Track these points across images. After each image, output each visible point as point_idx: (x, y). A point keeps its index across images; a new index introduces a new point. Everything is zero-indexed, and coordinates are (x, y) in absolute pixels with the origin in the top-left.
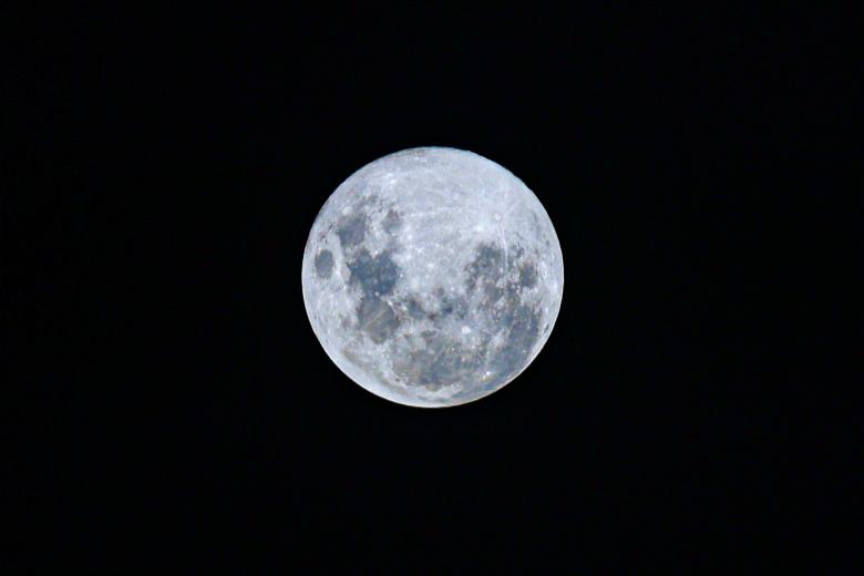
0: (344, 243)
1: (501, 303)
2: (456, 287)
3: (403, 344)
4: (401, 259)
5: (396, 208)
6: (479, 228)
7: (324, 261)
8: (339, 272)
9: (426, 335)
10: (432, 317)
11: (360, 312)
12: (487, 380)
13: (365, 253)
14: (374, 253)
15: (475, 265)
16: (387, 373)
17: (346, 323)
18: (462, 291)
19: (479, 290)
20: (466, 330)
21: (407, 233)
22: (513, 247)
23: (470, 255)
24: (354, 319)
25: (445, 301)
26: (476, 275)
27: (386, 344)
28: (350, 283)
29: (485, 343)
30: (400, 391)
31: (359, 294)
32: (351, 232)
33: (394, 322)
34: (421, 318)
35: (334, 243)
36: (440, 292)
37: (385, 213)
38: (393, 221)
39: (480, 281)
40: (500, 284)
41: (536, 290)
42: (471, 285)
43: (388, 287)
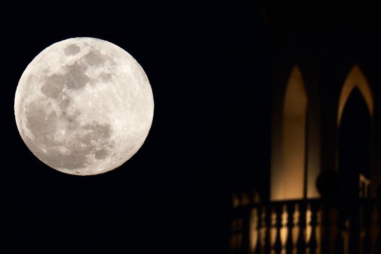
0: (87, 56)
1: (83, 145)
2: (83, 120)
3: (46, 103)
4: (88, 88)
5: (113, 76)
6: (117, 122)
7: (74, 50)
8: (71, 59)
9: (54, 113)
10: (64, 113)
11: (54, 76)
12: (41, 151)
13: (85, 69)
14: (87, 73)
15: (98, 126)
16: (28, 101)
17: (46, 71)
18: (83, 124)
19: (86, 132)
20: (63, 132)
21: (102, 87)
22: (113, 142)
23: (102, 122)
24: (50, 75)
25: (75, 117)
26: (93, 128)
27: (43, 95)
28: (67, 66)
29: (60, 144)
30: (21, 110)
31: (63, 73)
32: (94, 58)
33: (55, 94)
34: (61, 108)
35: (85, 51)
36: (78, 113)
37: (109, 72)
38: (106, 77)
39: (91, 131)
40: (93, 142)
41: (96, 161)
42: (87, 127)
43: (72, 86)
